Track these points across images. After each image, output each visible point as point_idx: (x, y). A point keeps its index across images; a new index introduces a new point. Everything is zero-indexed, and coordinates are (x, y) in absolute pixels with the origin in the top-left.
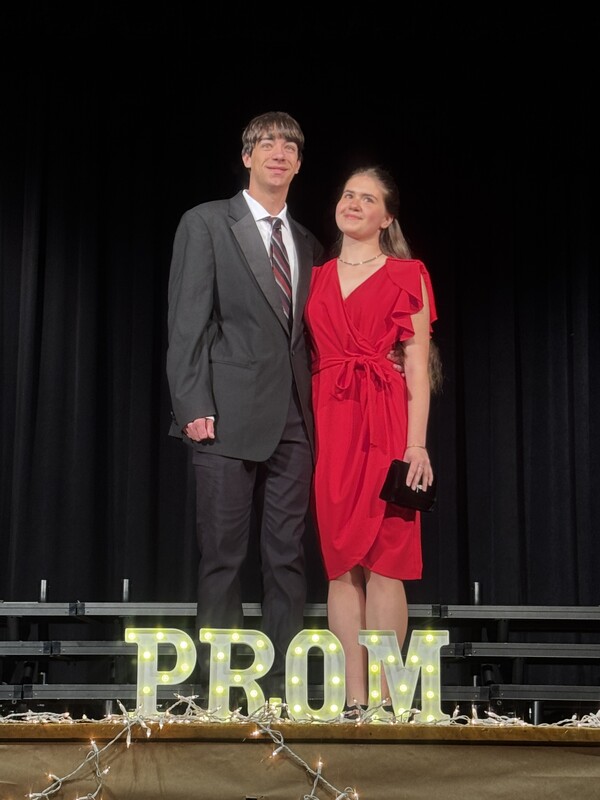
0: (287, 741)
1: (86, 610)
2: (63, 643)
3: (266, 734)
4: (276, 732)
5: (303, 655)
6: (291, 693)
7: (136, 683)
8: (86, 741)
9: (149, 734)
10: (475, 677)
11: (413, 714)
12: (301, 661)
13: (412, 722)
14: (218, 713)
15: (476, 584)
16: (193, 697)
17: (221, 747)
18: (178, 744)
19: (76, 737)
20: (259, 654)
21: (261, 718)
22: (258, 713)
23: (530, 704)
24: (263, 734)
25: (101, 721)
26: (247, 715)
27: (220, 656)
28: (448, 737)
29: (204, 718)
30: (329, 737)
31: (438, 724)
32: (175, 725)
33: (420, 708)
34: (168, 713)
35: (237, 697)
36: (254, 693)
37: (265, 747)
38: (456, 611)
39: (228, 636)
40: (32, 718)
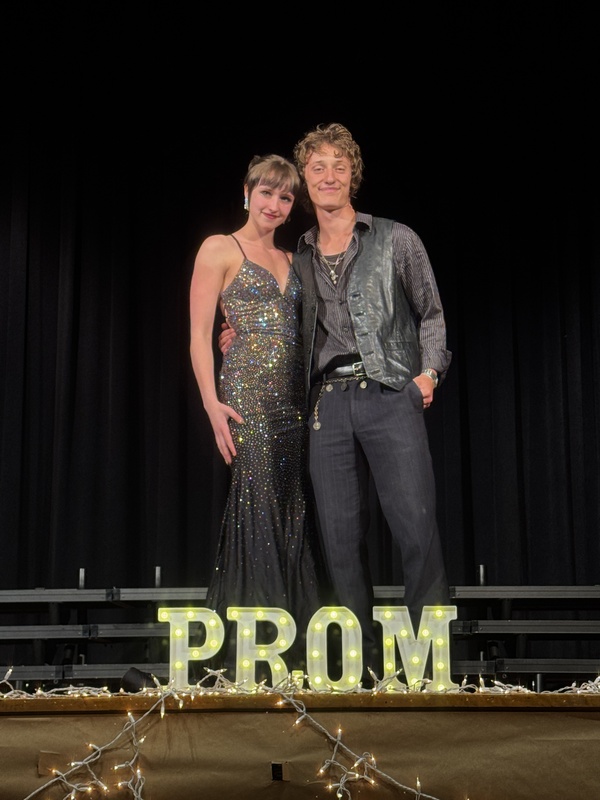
0: (308, 710)
1: (122, 596)
2: (100, 626)
3: (289, 704)
4: (298, 701)
5: (322, 631)
7: (168, 662)
8: (124, 713)
10: (482, 653)
11: (425, 684)
12: (321, 636)
13: (424, 691)
14: (245, 685)
15: (482, 567)
16: (222, 671)
17: (247, 717)
18: (208, 714)
19: (114, 709)
20: (282, 631)
21: (285, 689)
22: (281, 685)
23: (533, 677)
24: (286, 704)
25: (137, 694)
26: (271, 686)
28: (458, 704)
29: (232, 690)
30: (348, 706)
31: (448, 692)
33: (431, 678)
34: (198, 686)
35: (263, 670)
36: (278, 667)
37: (289, 716)
38: (463, 592)
39: (253, 614)
40: (73, 692)
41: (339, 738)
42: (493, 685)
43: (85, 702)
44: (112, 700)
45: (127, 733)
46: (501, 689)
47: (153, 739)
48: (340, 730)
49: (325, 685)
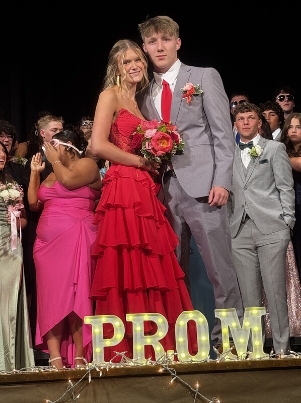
0: (178, 374)
3: (166, 371)
4: (172, 369)
5: (184, 325)
6: (179, 347)
8: (67, 380)
9: (101, 375)
11: (248, 355)
12: (184, 328)
13: (248, 359)
14: (139, 360)
17: (142, 379)
18: (117, 379)
19: (60, 378)
20: (160, 326)
21: (163, 362)
22: (161, 359)
28: (268, 366)
29: (131, 364)
30: (202, 370)
31: (262, 359)
32: (115, 369)
33: (252, 351)
34: (110, 362)
36: (158, 348)
37: (166, 378)
39: (142, 317)
41: (197, 390)
43: (42, 375)
44: (58, 373)
45: (69, 392)
46: (294, 356)
47: (84, 396)
48: (198, 385)
49: (187, 358)
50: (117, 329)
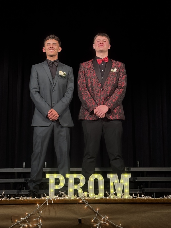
0: (89, 203)
3: (83, 202)
4: (86, 201)
6: (90, 191)
7: (49, 189)
8: (37, 204)
9: (52, 202)
10: (138, 186)
11: (122, 196)
12: (92, 182)
13: (122, 198)
14: (71, 196)
15: (138, 162)
16: (64, 192)
17: (71, 205)
18: (60, 204)
19: (33, 203)
20: (81, 180)
21: (82, 197)
22: (81, 196)
23: (153, 193)
25: (40, 199)
26: (78, 196)
27: (71, 181)
28: (131, 202)
29: (67, 198)
30: (100, 202)
31: (129, 198)
32: (59, 200)
33: (124, 194)
34: (57, 196)
35: (76, 192)
36: (80, 191)
37: (83, 205)
38: (133, 169)
39: (73, 176)
40: (22, 198)
41: (98, 211)
42: (142, 196)
43: (25, 201)
44: (33, 201)
45: (37, 210)
46: (144, 197)
47: (44, 212)
48: (98, 209)
49: (94, 196)
50: (61, 181)
